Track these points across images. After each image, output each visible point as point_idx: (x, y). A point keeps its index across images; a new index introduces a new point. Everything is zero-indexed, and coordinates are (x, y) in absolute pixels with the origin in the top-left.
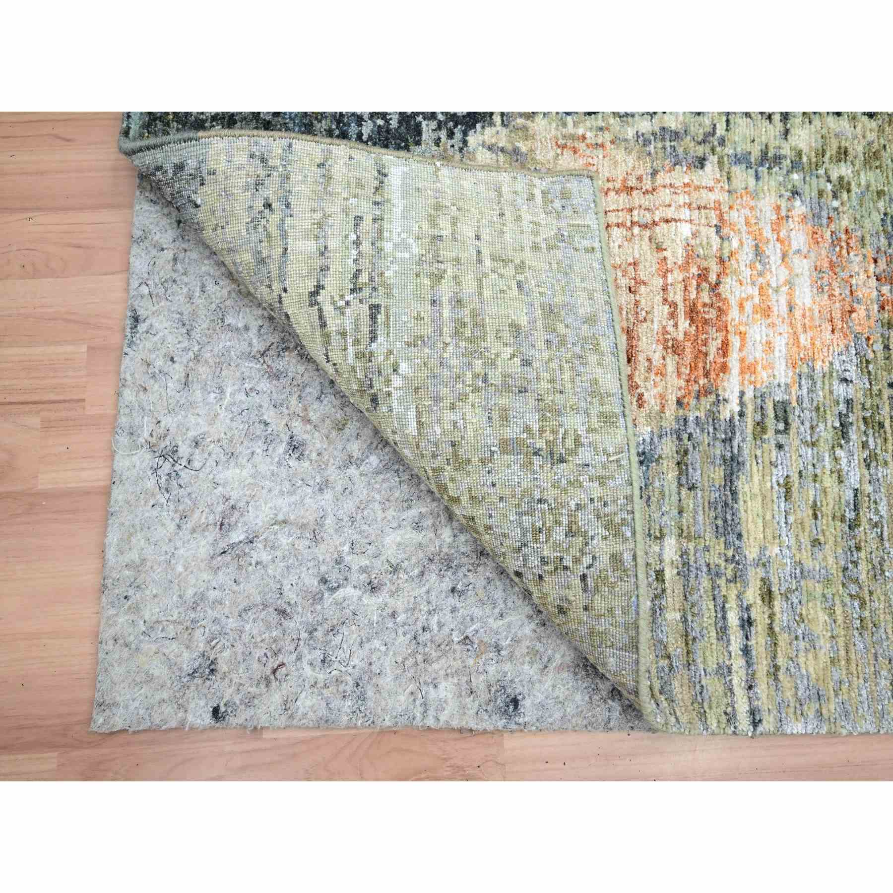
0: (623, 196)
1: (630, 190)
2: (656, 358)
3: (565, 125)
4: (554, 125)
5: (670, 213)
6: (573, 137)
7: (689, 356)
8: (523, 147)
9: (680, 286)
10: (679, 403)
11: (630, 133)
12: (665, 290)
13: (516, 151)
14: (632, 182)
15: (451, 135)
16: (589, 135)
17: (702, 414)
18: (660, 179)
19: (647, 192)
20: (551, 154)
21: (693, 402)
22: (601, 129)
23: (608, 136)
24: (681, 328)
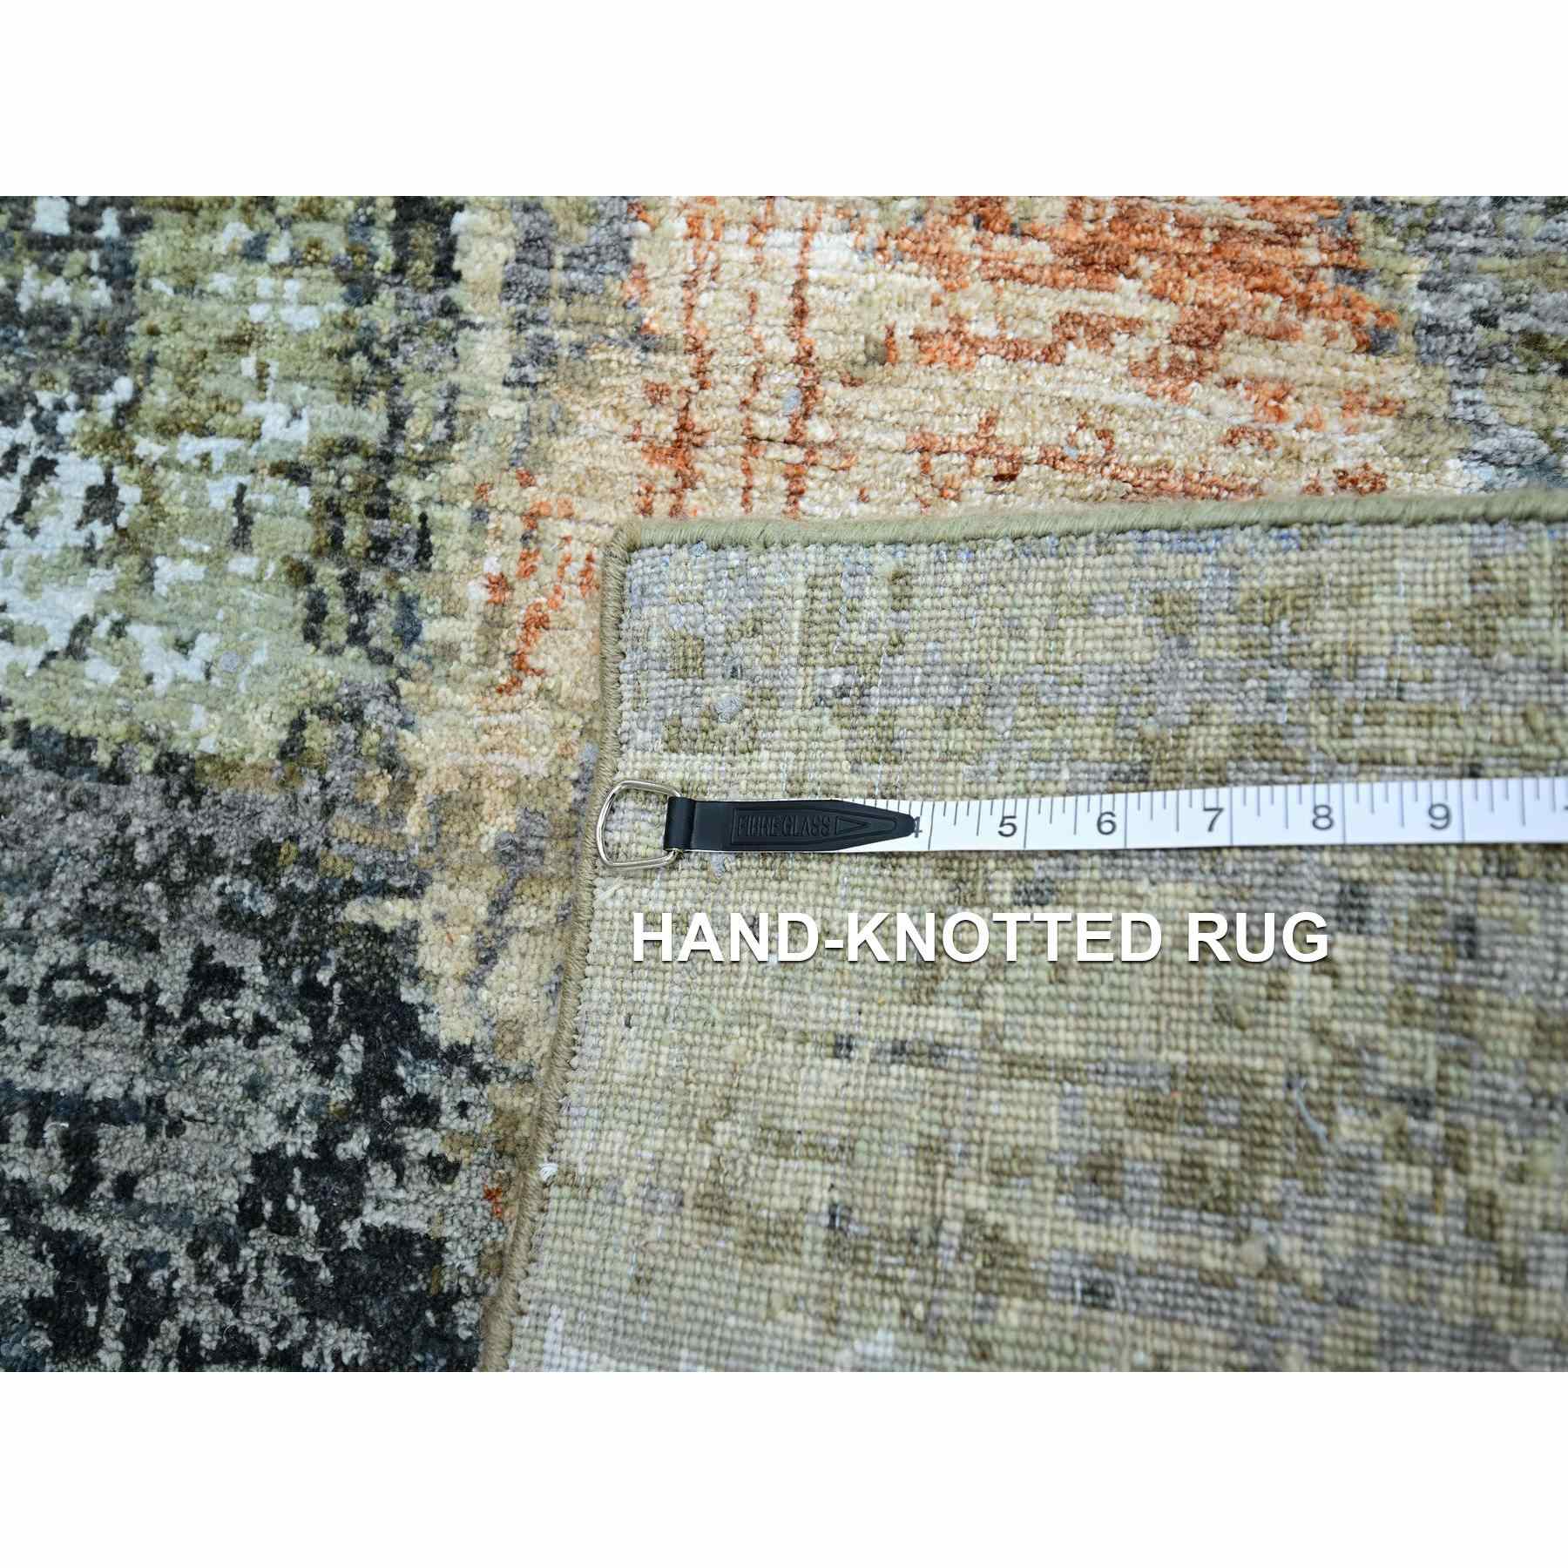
0: (702, 462)
1: (686, 439)
2: (1234, 409)
3: (449, 651)
4: (443, 692)
5: (776, 301)
6: (492, 625)
7: (1232, 294)
8: (498, 823)
9: (1011, 293)
10: (1374, 344)
11: (505, 408)
12: (1016, 352)
13: (512, 853)
14: (663, 424)
15: (423, 1111)
16: (491, 566)
17: (1417, 267)
18: (663, 319)
19: (700, 372)
20: (538, 715)
21: (1375, 294)
22: (479, 514)
23: (505, 494)
24: (1140, 310)
